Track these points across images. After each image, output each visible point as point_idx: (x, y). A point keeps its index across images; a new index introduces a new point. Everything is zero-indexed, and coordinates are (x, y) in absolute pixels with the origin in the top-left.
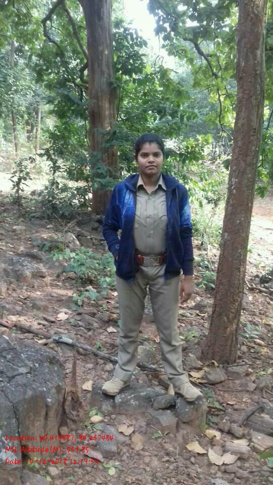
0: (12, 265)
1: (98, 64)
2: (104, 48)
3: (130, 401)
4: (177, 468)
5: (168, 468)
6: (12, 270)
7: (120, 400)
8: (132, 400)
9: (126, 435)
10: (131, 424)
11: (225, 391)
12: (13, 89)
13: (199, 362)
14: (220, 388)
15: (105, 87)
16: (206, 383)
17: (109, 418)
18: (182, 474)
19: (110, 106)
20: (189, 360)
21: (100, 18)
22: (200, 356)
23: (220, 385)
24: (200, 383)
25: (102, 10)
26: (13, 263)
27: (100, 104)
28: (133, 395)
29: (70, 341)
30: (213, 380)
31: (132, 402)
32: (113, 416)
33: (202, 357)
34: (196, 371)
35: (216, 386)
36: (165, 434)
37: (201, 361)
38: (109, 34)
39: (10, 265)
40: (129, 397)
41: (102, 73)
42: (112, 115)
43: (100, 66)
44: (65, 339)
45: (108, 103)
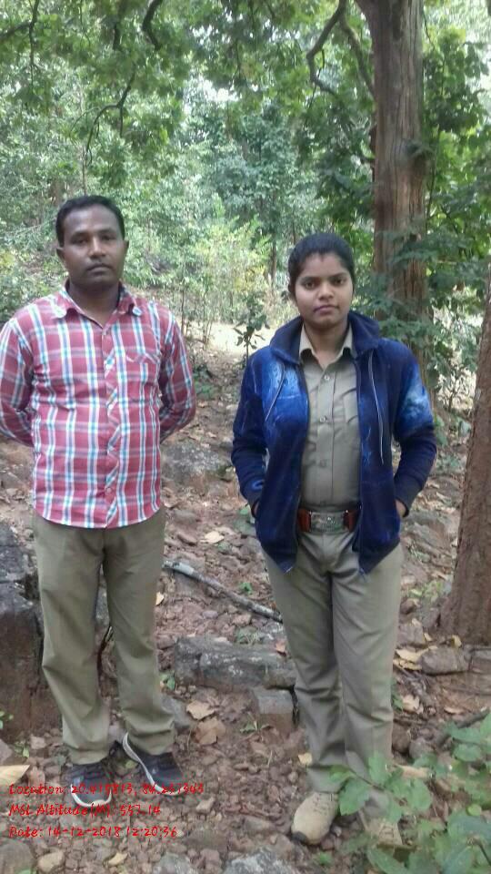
0: (180, 459)
1: (392, 117)
2: (403, 87)
3: (227, 667)
4: (256, 781)
5: (238, 779)
6: (176, 465)
7: (209, 663)
8: (232, 667)
9: (195, 717)
10: (217, 703)
11: (454, 691)
12: (294, 185)
13: (427, 636)
14: (445, 684)
15: (402, 156)
16: (418, 671)
17: (184, 689)
18: (256, 792)
19: (412, 190)
20: (406, 629)
21: (398, 34)
22: (430, 626)
23: (449, 678)
24: (408, 670)
25: (402, 20)
26: (181, 454)
27: (394, 187)
28: (234, 659)
29: (190, 571)
30: (433, 667)
31: (231, 669)
32: (193, 688)
33: (433, 627)
34: (413, 649)
35: (438, 678)
36: (264, 726)
37: (430, 634)
38: (414, 61)
39: (175, 459)
40: (226, 660)
41: (399, 131)
42: (416, 206)
43: (395, 118)
44: (185, 567)
45: (409, 185)
